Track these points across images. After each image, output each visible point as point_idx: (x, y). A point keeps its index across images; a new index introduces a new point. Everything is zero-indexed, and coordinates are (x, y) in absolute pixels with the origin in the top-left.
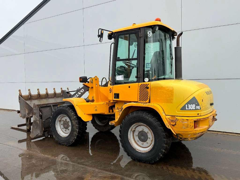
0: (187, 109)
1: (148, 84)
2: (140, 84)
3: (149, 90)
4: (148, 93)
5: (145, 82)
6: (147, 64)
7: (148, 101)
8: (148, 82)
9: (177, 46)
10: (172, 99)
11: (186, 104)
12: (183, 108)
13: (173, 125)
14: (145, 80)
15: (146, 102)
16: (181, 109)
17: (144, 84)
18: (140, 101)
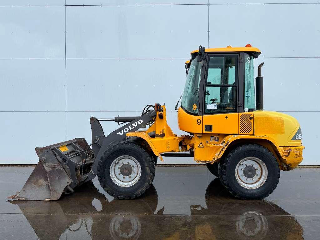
0: (296, 139)
1: (251, 114)
2: (241, 114)
3: (252, 121)
4: (251, 124)
5: (245, 112)
6: (247, 93)
7: (251, 133)
8: (248, 112)
9: (258, 76)
10: (283, 130)
11: (296, 134)
12: (294, 139)
13: (287, 156)
14: (245, 110)
15: (250, 133)
16: (292, 140)
17: (245, 114)
18: (241, 133)
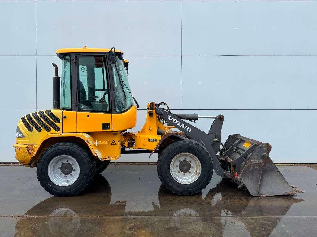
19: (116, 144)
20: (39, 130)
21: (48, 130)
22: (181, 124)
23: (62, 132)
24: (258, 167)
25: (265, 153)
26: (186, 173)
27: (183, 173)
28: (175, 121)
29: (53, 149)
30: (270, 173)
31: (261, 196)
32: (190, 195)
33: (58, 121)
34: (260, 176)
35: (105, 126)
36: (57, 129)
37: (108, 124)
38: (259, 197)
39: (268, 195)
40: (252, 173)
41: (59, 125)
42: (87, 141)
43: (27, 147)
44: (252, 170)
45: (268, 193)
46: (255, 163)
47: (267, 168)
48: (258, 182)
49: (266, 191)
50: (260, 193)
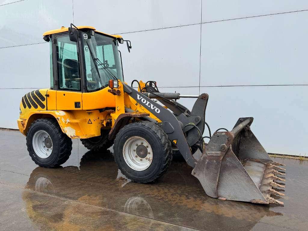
19: (92, 123)
20: (30, 107)
21: (36, 107)
22: (149, 104)
23: (47, 110)
24: (215, 161)
25: (225, 145)
26: (143, 159)
27: (140, 158)
28: (144, 101)
29: (35, 125)
30: (233, 171)
31: (220, 198)
32: (142, 183)
33: (43, 99)
34: (217, 172)
35: (77, 105)
36: (43, 106)
37: (79, 103)
38: (217, 199)
39: (230, 200)
40: (207, 168)
41: (44, 103)
42: (58, 119)
43: (22, 121)
44: (208, 163)
45: (229, 196)
46: (211, 156)
47: (228, 164)
48: (216, 180)
49: (226, 193)
50: (219, 194)
